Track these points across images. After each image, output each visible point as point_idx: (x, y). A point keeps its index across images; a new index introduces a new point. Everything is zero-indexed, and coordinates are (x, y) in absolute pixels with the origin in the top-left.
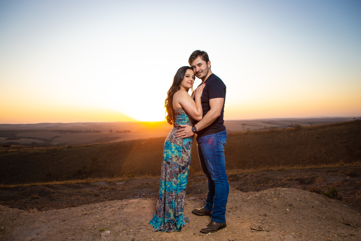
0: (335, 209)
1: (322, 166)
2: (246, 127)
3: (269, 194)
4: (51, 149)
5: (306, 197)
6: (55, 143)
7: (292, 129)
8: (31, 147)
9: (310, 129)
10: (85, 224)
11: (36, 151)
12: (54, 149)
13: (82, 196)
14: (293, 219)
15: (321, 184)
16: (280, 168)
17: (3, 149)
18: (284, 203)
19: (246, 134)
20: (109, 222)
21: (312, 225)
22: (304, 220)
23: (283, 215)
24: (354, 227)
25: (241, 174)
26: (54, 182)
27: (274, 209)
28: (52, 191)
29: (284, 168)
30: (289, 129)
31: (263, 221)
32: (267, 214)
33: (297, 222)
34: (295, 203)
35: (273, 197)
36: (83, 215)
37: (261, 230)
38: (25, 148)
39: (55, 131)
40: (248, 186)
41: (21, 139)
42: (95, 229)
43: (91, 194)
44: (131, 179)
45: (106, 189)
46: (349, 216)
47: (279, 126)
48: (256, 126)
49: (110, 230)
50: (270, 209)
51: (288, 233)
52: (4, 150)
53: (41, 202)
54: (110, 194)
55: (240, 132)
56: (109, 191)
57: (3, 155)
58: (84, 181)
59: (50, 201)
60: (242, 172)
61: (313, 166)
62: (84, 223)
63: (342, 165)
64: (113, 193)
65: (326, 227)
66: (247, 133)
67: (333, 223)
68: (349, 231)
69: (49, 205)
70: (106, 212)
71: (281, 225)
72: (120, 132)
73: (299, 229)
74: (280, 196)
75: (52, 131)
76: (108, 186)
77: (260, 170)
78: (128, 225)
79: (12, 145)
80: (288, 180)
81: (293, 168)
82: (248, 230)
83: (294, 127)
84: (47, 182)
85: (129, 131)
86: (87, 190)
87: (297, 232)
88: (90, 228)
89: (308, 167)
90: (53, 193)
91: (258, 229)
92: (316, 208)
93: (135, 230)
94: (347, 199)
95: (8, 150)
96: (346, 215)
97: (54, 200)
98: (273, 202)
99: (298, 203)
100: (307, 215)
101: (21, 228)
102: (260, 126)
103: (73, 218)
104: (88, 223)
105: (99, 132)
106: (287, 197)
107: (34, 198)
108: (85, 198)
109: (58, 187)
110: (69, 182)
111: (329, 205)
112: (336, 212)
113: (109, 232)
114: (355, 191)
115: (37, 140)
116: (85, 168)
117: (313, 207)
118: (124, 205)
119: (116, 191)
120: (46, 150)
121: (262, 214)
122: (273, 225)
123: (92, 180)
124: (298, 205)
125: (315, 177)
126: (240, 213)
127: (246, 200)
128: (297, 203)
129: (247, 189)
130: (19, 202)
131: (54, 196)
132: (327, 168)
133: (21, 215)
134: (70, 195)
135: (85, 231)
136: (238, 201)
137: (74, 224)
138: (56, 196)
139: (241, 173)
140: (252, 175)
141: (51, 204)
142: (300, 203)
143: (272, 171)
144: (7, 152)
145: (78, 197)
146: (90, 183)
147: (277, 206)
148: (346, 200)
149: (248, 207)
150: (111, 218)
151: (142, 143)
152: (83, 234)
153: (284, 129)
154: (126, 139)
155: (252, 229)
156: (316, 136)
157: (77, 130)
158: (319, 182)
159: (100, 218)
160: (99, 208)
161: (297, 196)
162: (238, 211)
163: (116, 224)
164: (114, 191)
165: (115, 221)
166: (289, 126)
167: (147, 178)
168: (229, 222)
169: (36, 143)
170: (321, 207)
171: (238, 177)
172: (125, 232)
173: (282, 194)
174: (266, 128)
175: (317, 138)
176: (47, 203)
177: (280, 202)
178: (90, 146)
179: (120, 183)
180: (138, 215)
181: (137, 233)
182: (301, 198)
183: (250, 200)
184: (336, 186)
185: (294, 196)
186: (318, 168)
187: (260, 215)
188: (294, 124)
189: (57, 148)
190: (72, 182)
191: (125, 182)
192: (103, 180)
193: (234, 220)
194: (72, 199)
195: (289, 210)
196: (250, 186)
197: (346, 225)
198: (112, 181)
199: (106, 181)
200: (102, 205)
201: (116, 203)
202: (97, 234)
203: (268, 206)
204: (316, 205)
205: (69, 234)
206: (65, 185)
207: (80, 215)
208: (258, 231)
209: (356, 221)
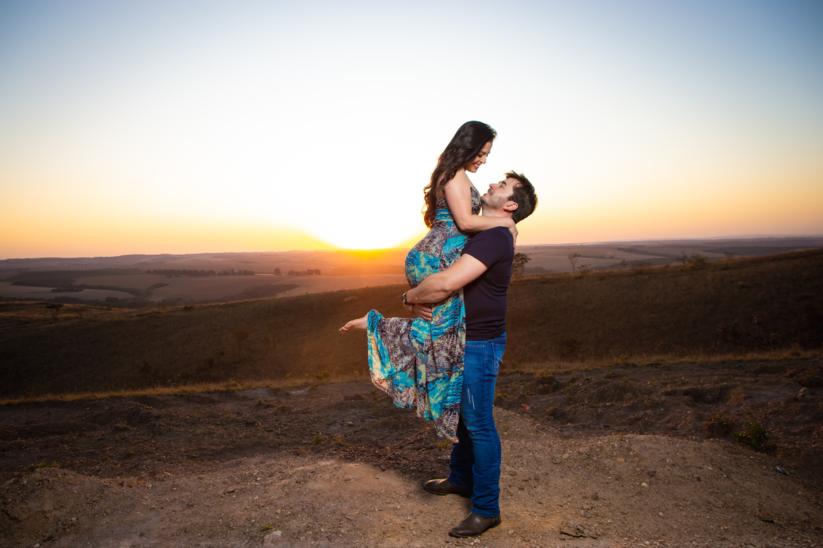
0: (747, 484)
1: (749, 356)
2: (580, 262)
3: (608, 449)
4: (150, 314)
5: (686, 455)
6: (157, 298)
7: (684, 266)
8: (105, 308)
9: (726, 268)
10: (232, 514)
11: (116, 316)
12: (156, 313)
13: (217, 424)
14: (654, 507)
15: (739, 406)
16: (654, 359)
17: (47, 312)
18: (638, 470)
19: (580, 278)
20: (279, 511)
21: (692, 521)
22: (675, 510)
23: (633, 496)
24: (780, 526)
25: (566, 373)
26: (158, 389)
27: (617, 482)
28: (155, 412)
29: (661, 361)
30: (677, 267)
31: (589, 511)
32: (601, 494)
33: (661, 514)
34: (661, 469)
35: (617, 456)
36: (227, 494)
37: (580, 534)
38: (93, 310)
39: (157, 272)
40: (577, 407)
41: (84, 290)
42: (253, 525)
43: (237, 421)
44: (322, 382)
45: (268, 406)
46: (776, 499)
47: (655, 259)
48: (602, 257)
49: (281, 530)
50: (607, 483)
51: (636, 541)
52: (49, 314)
53: (133, 439)
54: (277, 420)
55: (565, 273)
56: (276, 415)
57: (48, 326)
58: (221, 387)
59: (153, 437)
60: (567, 368)
61: (729, 357)
62: (231, 512)
63: (797, 354)
64: (284, 418)
65: (720, 527)
66: (583, 276)
67: (738, 517)
68: (766, 537)
69: (151, 446)
70: (272, 488)
71: (626, 522)
72: (298, 274)
73: (660, 532)
74: (631, 453)
75: (149, 272)
76: (271, 399)
77: (609, 365)
78: (316, 519)
79: (65, 305)
80: (667, 394)
81: (684, 360)
82: (555, 536)
83: (690, 261)
84: (142, 389)
85: (318, 272)
86: (229, 407)
87: (656, 539)
88: (243, 522)
89: (717, 358)
90: (158, 417)
91: (574, 534)
92: (706, 482)
93: (330, 530)
94: (787, 449)
95: (58, 316)
96: (768, 497)
97: (161, 434)
98: (615, 465)
99: (668, 470)
100: (683, 497)
101: (108, 520)
102: (612, 258)
103: (209, 499)
104: (238, 512)
105: (252, 273)
106: (646, 456)
107: (117, 430)
108: (224, 431)
109: (167, 400)
110: (189, 388)
111: (737, 473)
112: (748, 491)
113: (279, 533)
114: (812, 425)
115: (118, 292)
116: (222, 354)
117: (699, 479)
118: (308, 474)
119: (289, 413)
120: (137, 316)
121: (590, 493)
122: (609, 521)
123: (238, 385)
124: (668, 473)
125: (728, 388)
126: (544, 491)
127: (558, 461)
128: (666, 469)
129: (575, 413)
130: (89, 437)
131: (161, 425)
132: (762, 361)
133: (106, 492)
134: (193, 424)
135: (233, 529)
136: (543, 463)
137: (210, 514)
138: (163, 426)
139: (566, 370)
140: (588, 379)
141: (155, 443)
142: (673, 471)
143: (634, 366)
144: (56, 320)
145: (209, 429)
146: (233, 391)
147: (623, 476)
148: (786, 451)
149: (562, 477)
150: (283, 502)
151: (346, 299)
152: (229, 535)
153: (666, 267)
154: (312, 291)
155: (562, 533)
156: (740, 283)
157: (203, 271)
158: (737, 400)
159: (260, 501)
160: (258, 479)
161: (668, 453)
162: (540, 487)
163: (294, 515)
164: (287, 413)
165: (291, 508)
166: (679, 259)
167: (356, 381)
168: (519, 513)
169: (115, 300)
170: (717, 479)
171: (557, 382)
172: (311, 533)
173: (636, 448)
174: (624, 264)
175: (742, 287)
176: (147, 441)
177: (631, 467)
178: (232, 305)
179: (299, 392)
180: (336, 497)
181: (334, 535)
182: (676, 459)
183: (567, 459)
184: (770, 413)
185: (661, 454)
186: (740, 361)
187: (584, 498)
188: (689, 253)
189: (161, 311)
190: (196, 389)
191: (310, 390)
192: (262, 385)
193: (529, 509)
194: (198, 431)
195: (646, 485)
196: (581, 407)
197: (764, 521)
198: (281, 387)
199: (268, 387)
200: (263, 470)
201: (292, 467)
202: (256, 536)
203: (605, 476)
204: (707, 475)
205: (202, 535)
206: (182, 396)
207: (221, 492)
208: (574, 537)
209: (789, 512)
